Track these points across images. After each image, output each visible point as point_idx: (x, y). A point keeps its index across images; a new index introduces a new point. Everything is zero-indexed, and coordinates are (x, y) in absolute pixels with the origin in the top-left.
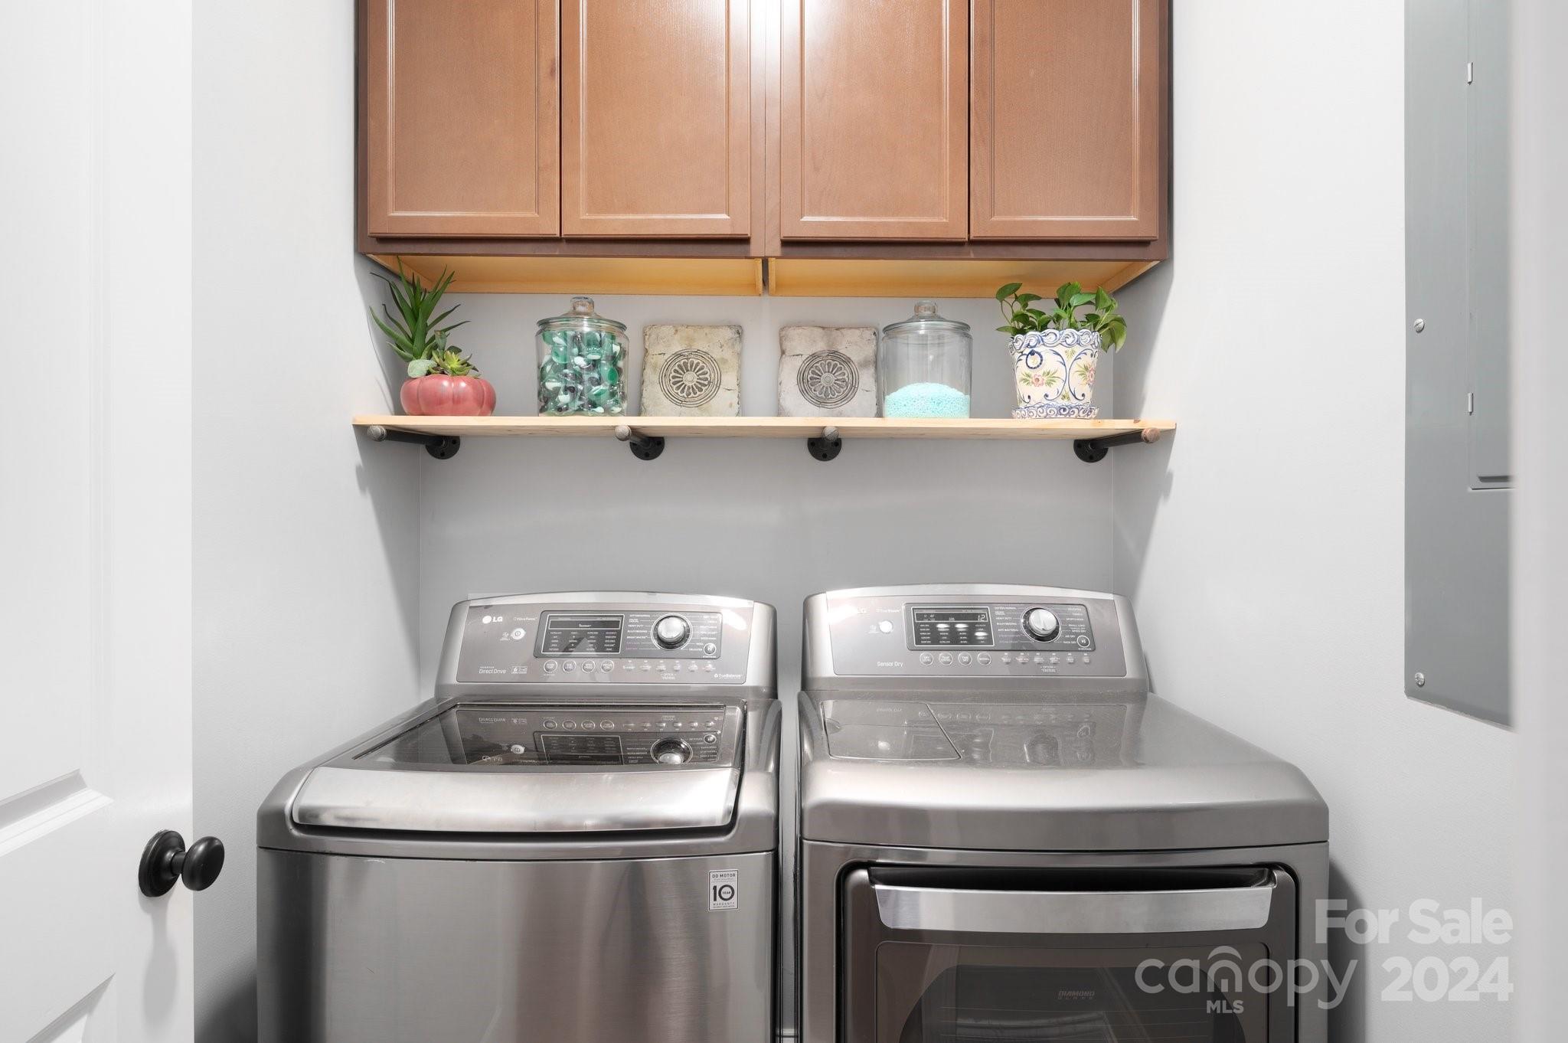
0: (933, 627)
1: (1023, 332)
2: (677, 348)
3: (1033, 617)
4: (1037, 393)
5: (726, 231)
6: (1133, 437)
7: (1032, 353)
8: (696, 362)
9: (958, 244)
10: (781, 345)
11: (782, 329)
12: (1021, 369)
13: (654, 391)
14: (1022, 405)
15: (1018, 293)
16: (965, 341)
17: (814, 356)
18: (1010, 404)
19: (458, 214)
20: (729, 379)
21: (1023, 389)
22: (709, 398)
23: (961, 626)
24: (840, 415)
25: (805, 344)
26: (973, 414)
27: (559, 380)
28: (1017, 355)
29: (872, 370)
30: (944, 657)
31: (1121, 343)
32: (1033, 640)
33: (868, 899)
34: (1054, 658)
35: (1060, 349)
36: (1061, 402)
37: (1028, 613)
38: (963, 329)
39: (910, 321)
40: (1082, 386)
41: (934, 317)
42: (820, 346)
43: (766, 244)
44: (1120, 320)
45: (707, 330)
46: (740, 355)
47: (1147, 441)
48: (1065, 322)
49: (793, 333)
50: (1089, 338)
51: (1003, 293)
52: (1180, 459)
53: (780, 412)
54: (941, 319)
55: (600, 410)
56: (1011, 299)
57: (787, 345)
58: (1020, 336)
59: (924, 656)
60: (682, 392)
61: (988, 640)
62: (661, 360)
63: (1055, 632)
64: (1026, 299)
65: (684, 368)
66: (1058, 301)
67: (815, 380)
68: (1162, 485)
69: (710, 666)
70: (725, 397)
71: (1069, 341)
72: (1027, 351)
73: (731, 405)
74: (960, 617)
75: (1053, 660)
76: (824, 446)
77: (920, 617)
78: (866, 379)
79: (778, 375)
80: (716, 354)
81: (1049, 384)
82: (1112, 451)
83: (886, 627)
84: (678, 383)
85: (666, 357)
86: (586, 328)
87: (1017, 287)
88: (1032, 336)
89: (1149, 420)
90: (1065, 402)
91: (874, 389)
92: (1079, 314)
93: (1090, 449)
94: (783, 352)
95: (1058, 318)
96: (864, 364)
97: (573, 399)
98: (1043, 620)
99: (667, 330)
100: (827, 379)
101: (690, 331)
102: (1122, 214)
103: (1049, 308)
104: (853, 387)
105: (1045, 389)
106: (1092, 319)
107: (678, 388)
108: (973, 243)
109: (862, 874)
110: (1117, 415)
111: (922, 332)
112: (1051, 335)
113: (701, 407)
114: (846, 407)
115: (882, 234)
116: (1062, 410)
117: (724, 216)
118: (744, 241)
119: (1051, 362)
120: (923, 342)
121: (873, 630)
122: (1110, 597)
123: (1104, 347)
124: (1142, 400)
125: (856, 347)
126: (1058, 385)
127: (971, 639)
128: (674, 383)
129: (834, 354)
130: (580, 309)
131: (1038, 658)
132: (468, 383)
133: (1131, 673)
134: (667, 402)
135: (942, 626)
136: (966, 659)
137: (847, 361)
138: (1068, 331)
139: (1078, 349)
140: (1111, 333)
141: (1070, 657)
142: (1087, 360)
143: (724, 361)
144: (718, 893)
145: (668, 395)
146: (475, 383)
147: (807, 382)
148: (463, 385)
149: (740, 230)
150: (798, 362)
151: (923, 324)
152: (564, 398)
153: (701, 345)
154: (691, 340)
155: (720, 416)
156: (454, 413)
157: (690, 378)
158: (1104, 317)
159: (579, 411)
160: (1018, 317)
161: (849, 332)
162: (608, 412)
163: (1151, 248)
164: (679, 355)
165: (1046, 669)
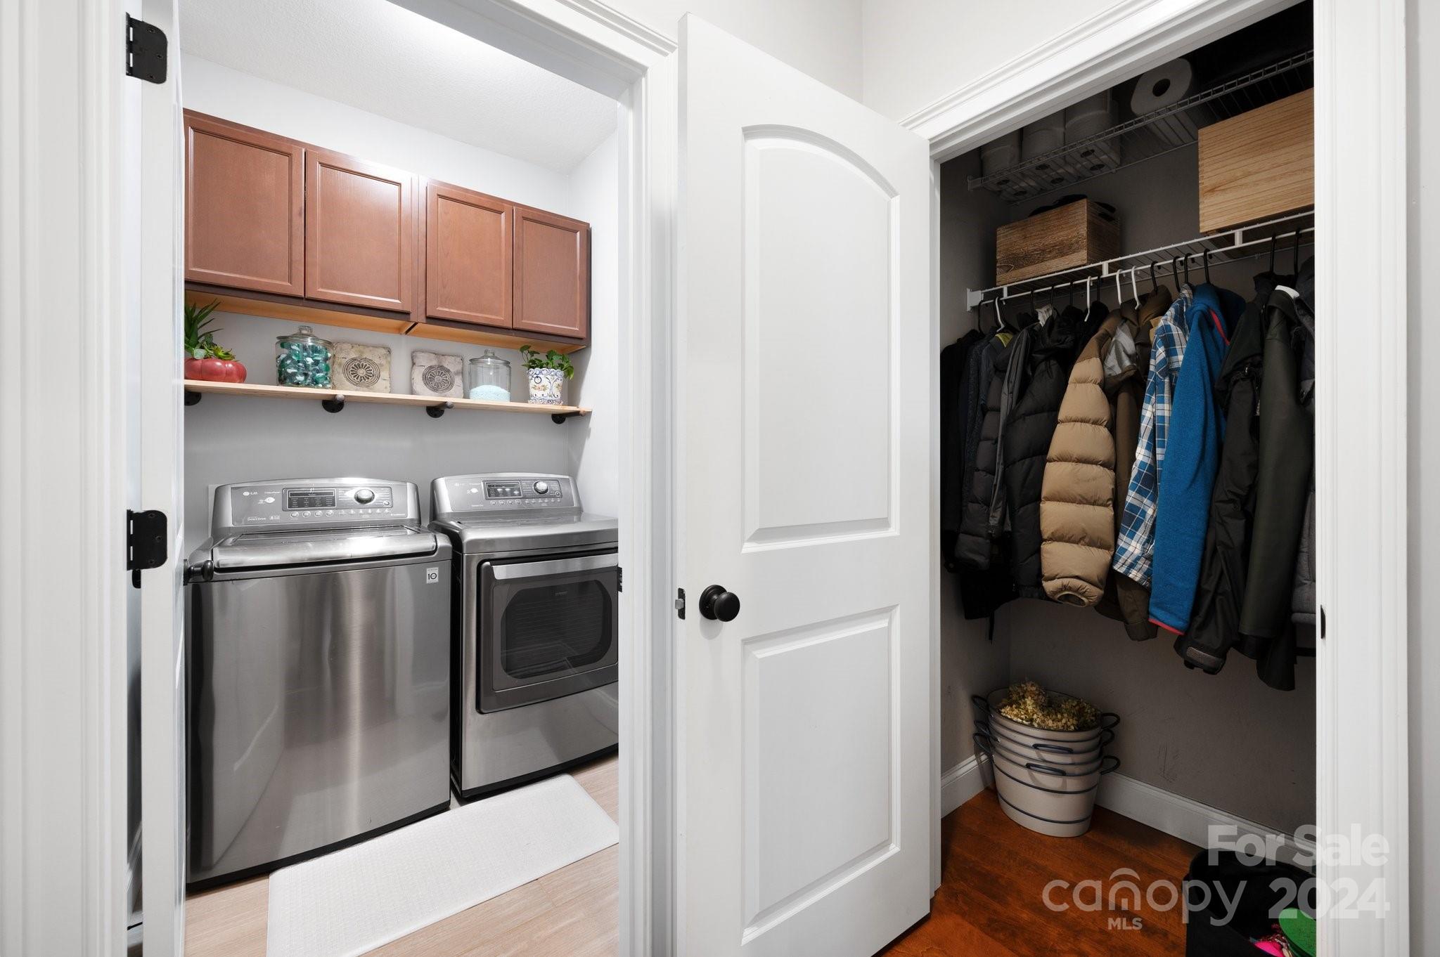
0: (496, 490)
1: (534, 368)
2: (353, 356)
3: (537, 484)
4: (539, 394)
5: (399, 308)
6: (577, 414)
7: (537, 377)
8: (365, 364)
9: (508, 329)
10: (413, 360)
11: (413, 352)
12: (532, 383)
13: (339, 376)
14: (532, 398)
15: (530, 350)
16: (508, 369)
17: (431, 367)
18: (526, 397)
19: (238, 276)
20: (384, 374)
21: (533, 392)
22: (374, 383)
23: (508, 489)
24: (445, 396)
25: (425, 361)
26: (512, 400)
27: (295, 368)
28: (530, 377)
29: (461, 377)
30: (501, 502)
31: (572, 376)
32: (538, 494)
33: (490, 571)
34: (546, 500)
35: (549, 377)
36: (549, 398)
37: (536, 484)
38: (507, 363)
39: (483, 357)
40: (557, 393)
41: (494, 357)
42: (434, 363)
43: (417, 316)
44: (572, 367)
45: (371, 348)
46: (390, 363)
47: (581, 415)
48: (550, 365)
49: (419, 354)
50: (560, 373)
51: (522, 349)
52: (594, 423)
53: (412, 392)
54: (497, 358)
55: (320, 385)
56: (526, 352)
57: (416, 361)
58: (532, 369)
59: (492, 502)
60: (357, 379)
61: (520, 494)
62: (344, 361)
63: (546, 491)
64: (532, 353)
65: (358, 367)
66: (547, 356)
67: (432, 379)
68: (587, 433)
69: (387, 511)
70: (382, 383)
71: (552, 373)
72: (535, 376)
73: (386, 388)
74: (507, 486)
75: (546, 501)
76: (435, 411)
77: (490, 486)
78: (458, 380)
79: (411, 375)
80: (377, 361)
81: (544, 390)
82: (567, 420)
83: (474, 490)
84: (356, 376)
85: (346, 360)
86: (309, 342)
87: (529, 347)
88: (537, 370)
89: (583, 407)
90: (551, 398)
91: (462, 385)
92: (556, 364)
93: (559, 418)
94: (414, 364)
95: (548, 363)
96: (457, 373)
97: (306, 379)
98: (542, 486)
99: (346, 346)
100: (438, 379)
101: (361, 348)
102: (572, 327)
103: (544, 360)
104: (451, 384)
105: (542, 392)
106: (561, 366)
107: (354, 377)
108: (513, 329)
109: (488, 563)
110: (570, 404)
111: (489, 363)
112: (545, 371)
113: (368, 387)
114: (448, 393)
115: (475, 321)
116: (549, 401)
117: (398, 301)
118: (408, 314)
119: (545, 382)
120: (489, 367)
121: (469, 492)
122: (567, 477)
123: (565, 377)
124: (579, 400)
125: (452, 365)
126: (548, 391)
127: (513, 495)
128: (352, 374)
129: (441, 367)
130: (304, 332)
131: (540, 500)
132: (233, 364)
133: (575, 505)
134: (348, 383)
135: (499, 490)
136: (510, 502)
137: (448, 371)
138: (552, 370)
139: (556, 377)
140: (568, 372)
141: (553, 500)
142: (559, 382)
143: (382, 365)
144: (430, 576)
145: (349, 380)
146: (236, 364)
147: (428, 379)
148: (230, 365)
149: (406, 309)
150: (423, 370)
151: (489, 359)
152: (300, 378)
153: (367, 355)
154: (362, 352)
155: (380, 392)
156: (225, 380)
157: (361, 372)
158: (566, 365)
159: (308, 386)
160: (531, 361)
161: (449, 358)
162: (324, 386)
163: (582, 341)
164: (354, 359)
165: (543, 505)
